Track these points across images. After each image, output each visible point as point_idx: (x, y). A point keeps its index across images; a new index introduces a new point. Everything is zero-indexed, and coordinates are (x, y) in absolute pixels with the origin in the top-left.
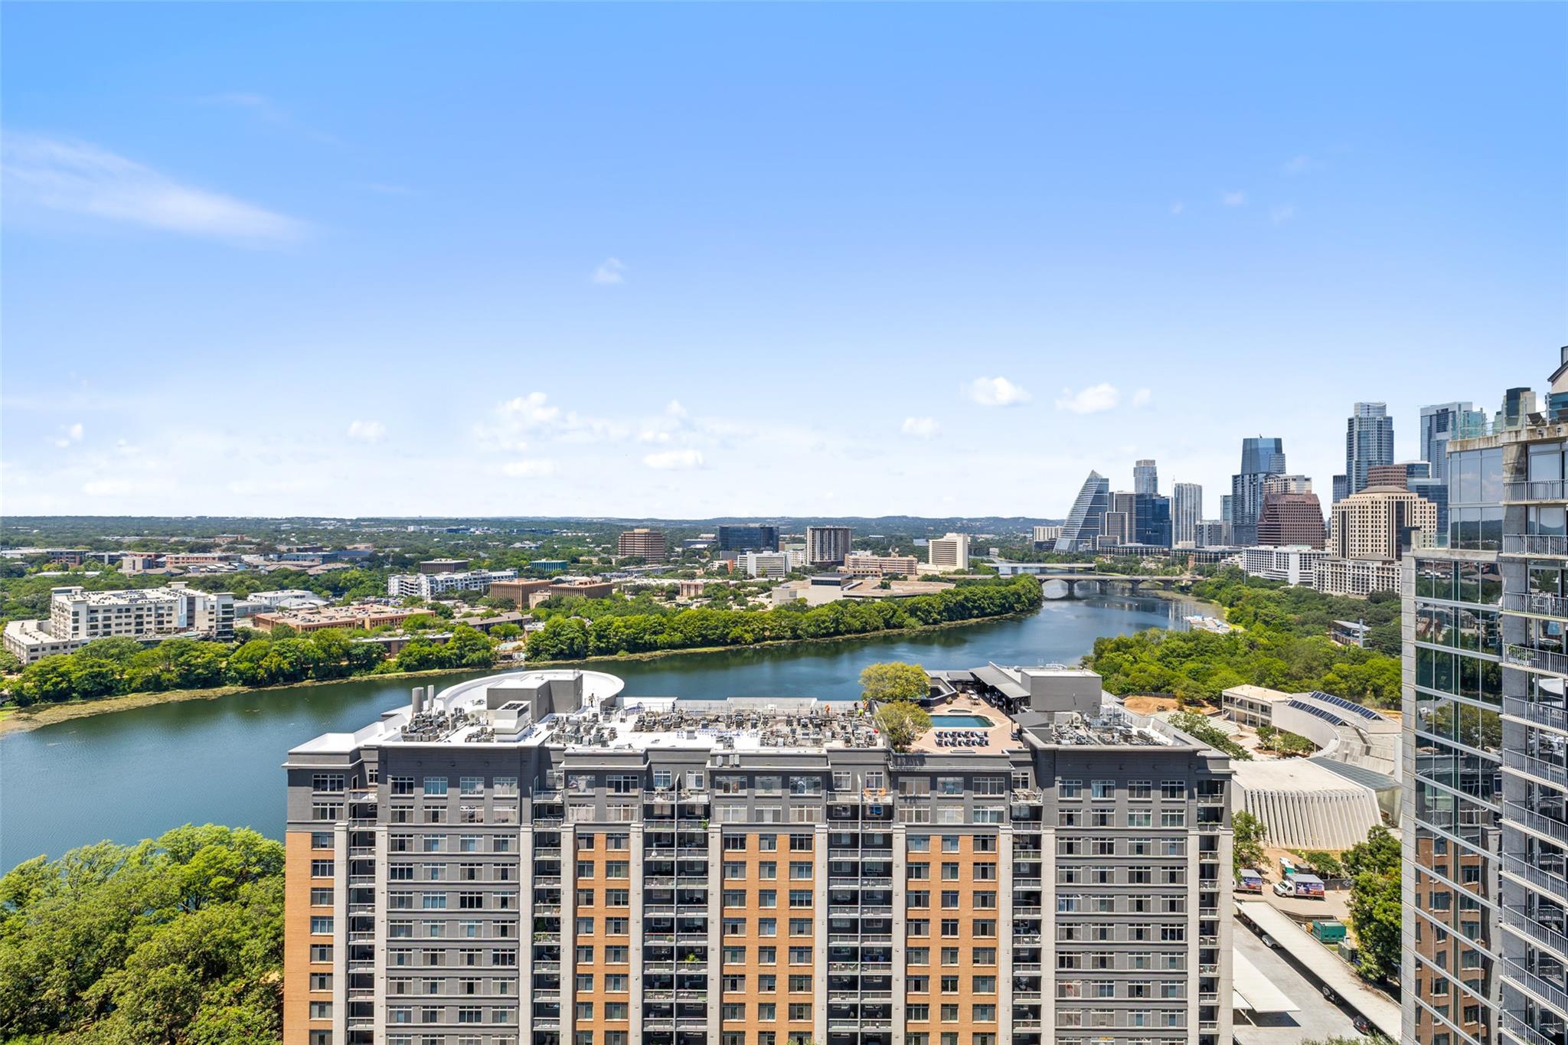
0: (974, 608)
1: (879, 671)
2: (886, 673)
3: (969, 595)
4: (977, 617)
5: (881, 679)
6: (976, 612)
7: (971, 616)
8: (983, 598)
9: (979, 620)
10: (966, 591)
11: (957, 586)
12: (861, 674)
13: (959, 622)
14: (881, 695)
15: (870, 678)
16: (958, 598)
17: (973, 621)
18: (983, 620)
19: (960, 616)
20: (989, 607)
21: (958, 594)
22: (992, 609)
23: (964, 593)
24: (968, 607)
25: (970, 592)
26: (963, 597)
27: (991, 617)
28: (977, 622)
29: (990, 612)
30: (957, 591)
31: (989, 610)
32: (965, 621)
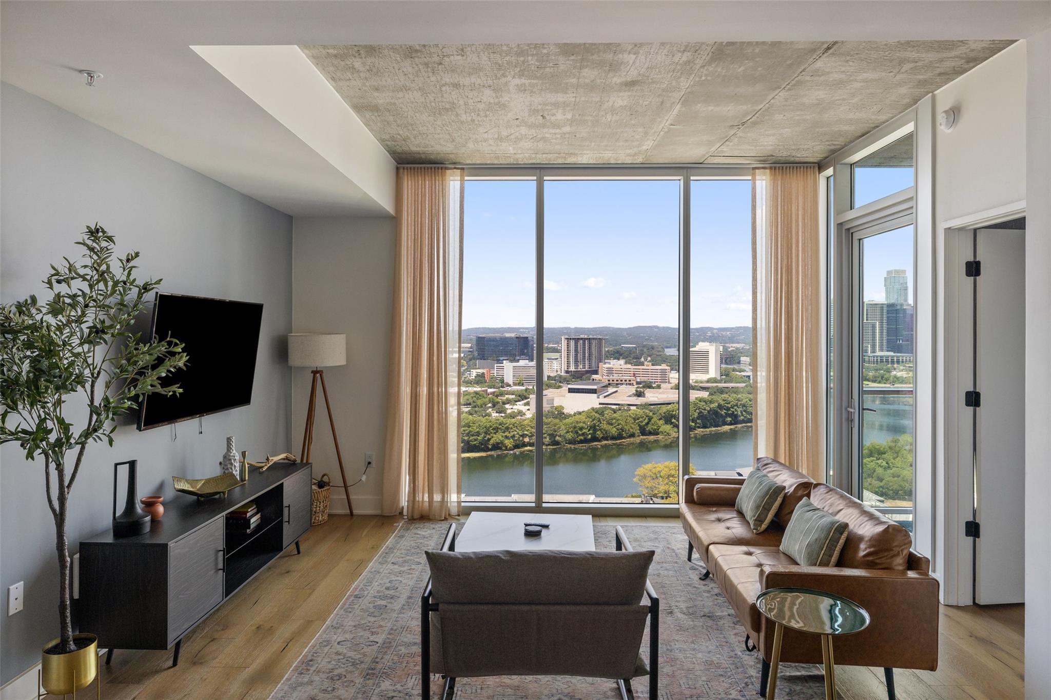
0: (727, 415)
1: (654, 470)
2: (660, 472)
3: (722, 403)
4: (731, 424)
5: (655, 477)
6: (729, 419)
7: (725, 424)
8: (737, 405)
9: (732, 427)
10: (719, 399)
11: (711, 394)
12: (636, 473)
13: (713, 429)
14: (656, 492)
15: (644, 477)
16: (712, 406)
17: (727, 428)
18: (736, 427)
19: (713, 424)
20: (743, 415)
21: (711, 402)
22: (745, 417)
23: (717, 401)
24: (722, 415)
25: (724, 400)
26: (717, 405)
27: (745, 425)
28: (731, 429)
29: (743, 420)
30: (710, 399)
31: (742, 418)
32: (719, 428)
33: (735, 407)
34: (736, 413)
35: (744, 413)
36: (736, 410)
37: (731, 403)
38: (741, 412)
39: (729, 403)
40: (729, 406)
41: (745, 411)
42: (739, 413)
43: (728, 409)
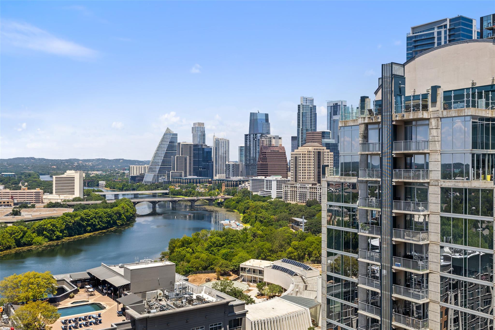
0: (88, 225)
3: (84, 216)
4: (90, 232)
6: (89, 228)
7: (86, 232)
8: (95, 217)
9: (91, 234)
10: (82, 213)
11: (75, 210)
13: (77, 236)
16: (76, 219)
17: (87, 235)
18: (94, 234)
19: (77, 233)
20: (99, 224)
21: (75, 216)
22: (101, 226)
23: (80, 215)
24: (83, 225)
25: (85, 214)
26: (80, 218)
27: (101, 231)
28: (90, 236)
29: (99, 228)
30: (75, 214)
31: (99, 226)
32: (81, 236)
33: (94, 219)
34: (94, 223)
35: (100, 223)
36: (94, 221)
37: (91, 216)
38: (98, 222)
39: (89, 216)
40: (89, 218)
41: (101, 221)
42: (97, 223)
43: (88, 221)
